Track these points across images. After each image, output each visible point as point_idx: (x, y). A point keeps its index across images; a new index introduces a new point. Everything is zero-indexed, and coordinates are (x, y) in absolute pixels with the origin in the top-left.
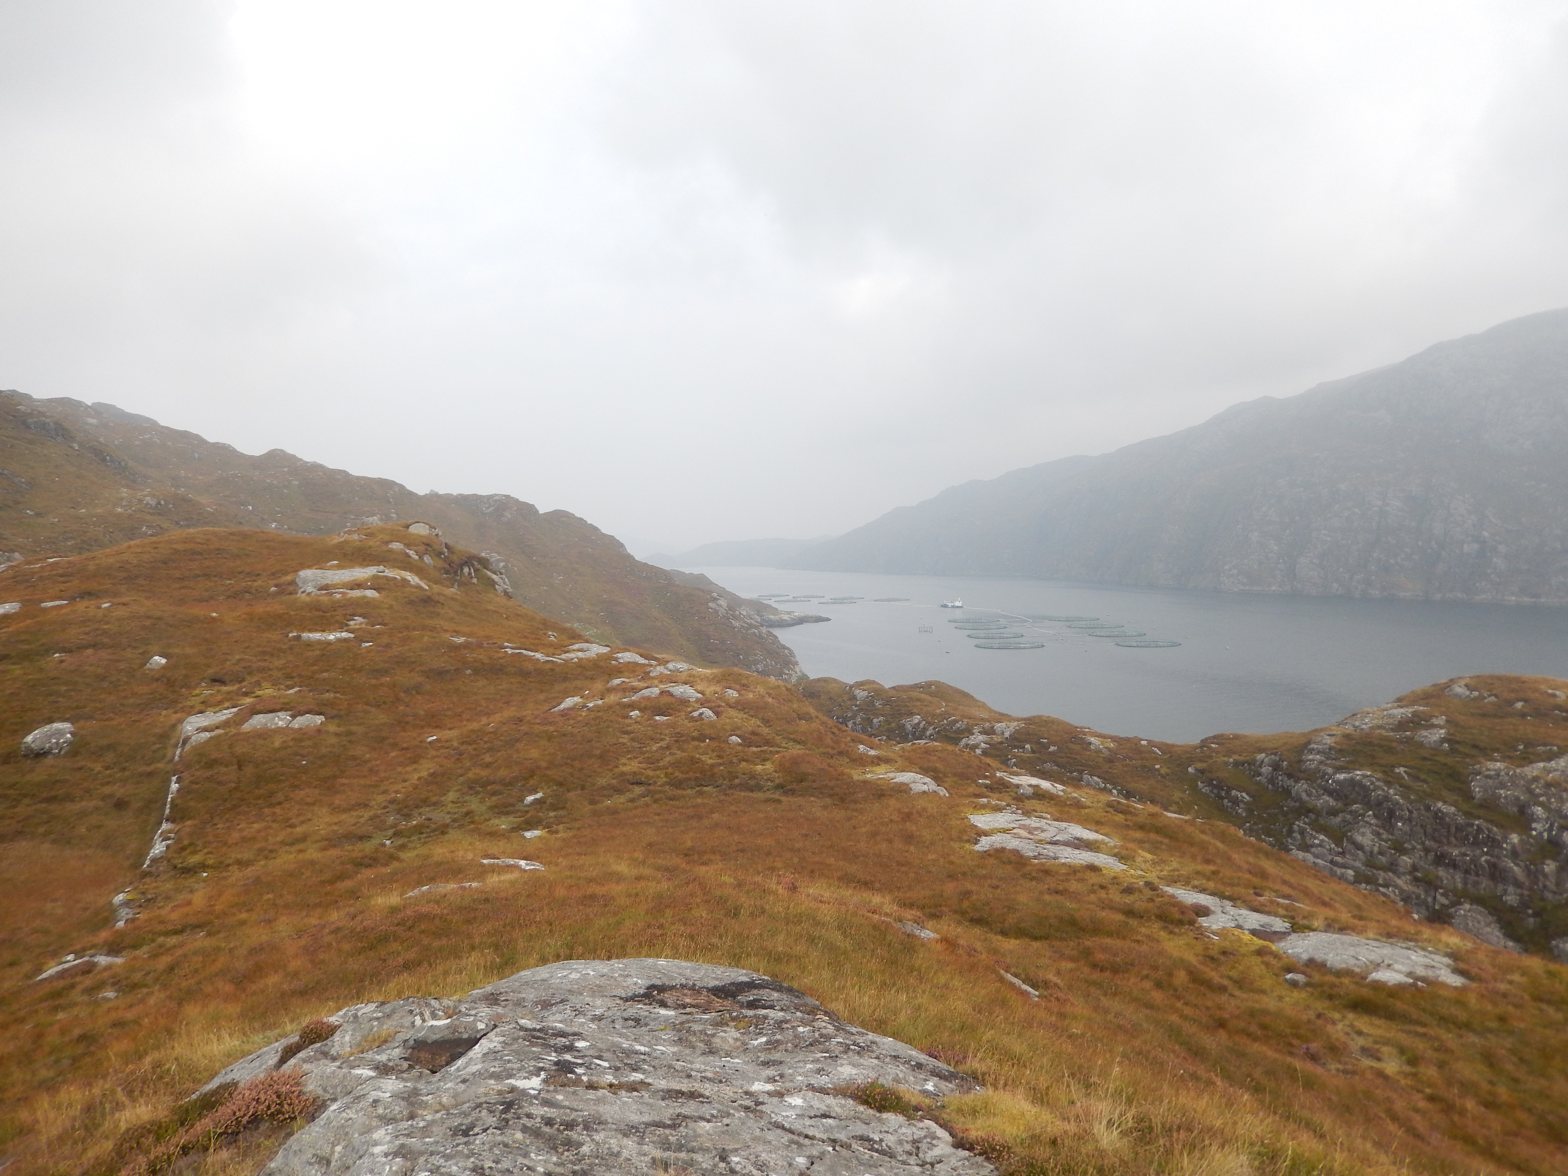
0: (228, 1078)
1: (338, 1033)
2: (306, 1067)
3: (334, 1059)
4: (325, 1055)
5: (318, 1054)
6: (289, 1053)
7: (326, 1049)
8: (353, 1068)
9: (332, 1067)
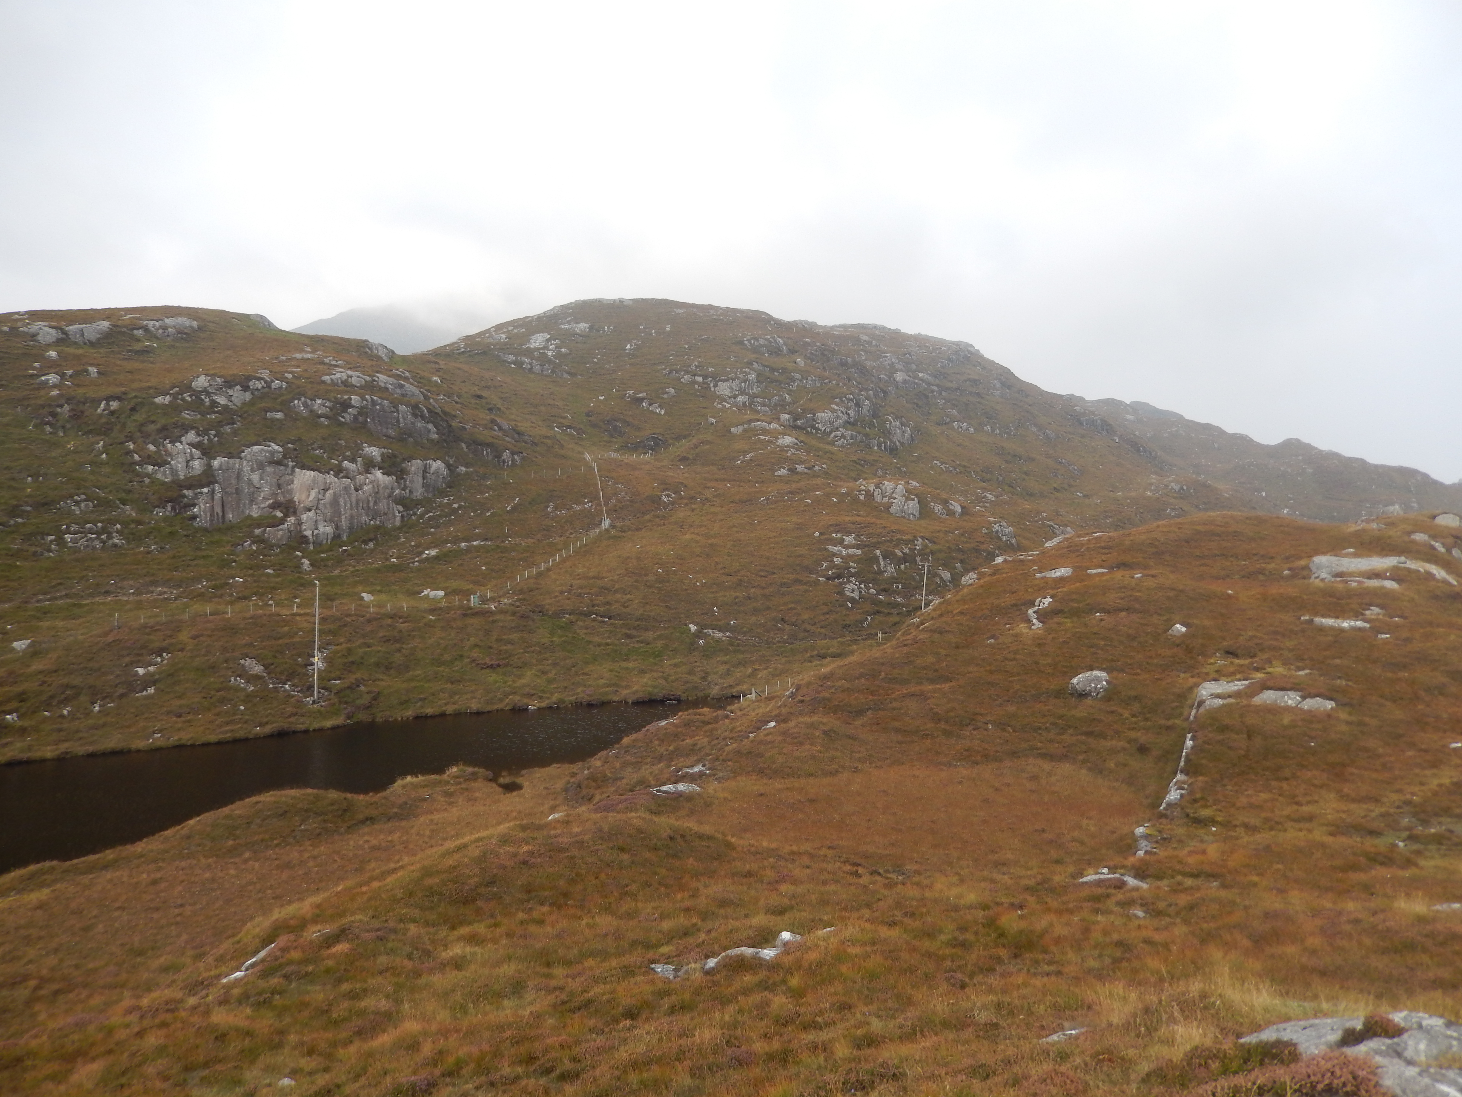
0: (1286, 1036)
1: (1405, 1036)
2: (1378, 1059)
3: (1410, 1063)
4: (1399, 1055)
5: (1390, 1051)
6: (1351, 1038)
7: (1399, 1049)
8: (1437, 1081)
9: (1411, 1072)
